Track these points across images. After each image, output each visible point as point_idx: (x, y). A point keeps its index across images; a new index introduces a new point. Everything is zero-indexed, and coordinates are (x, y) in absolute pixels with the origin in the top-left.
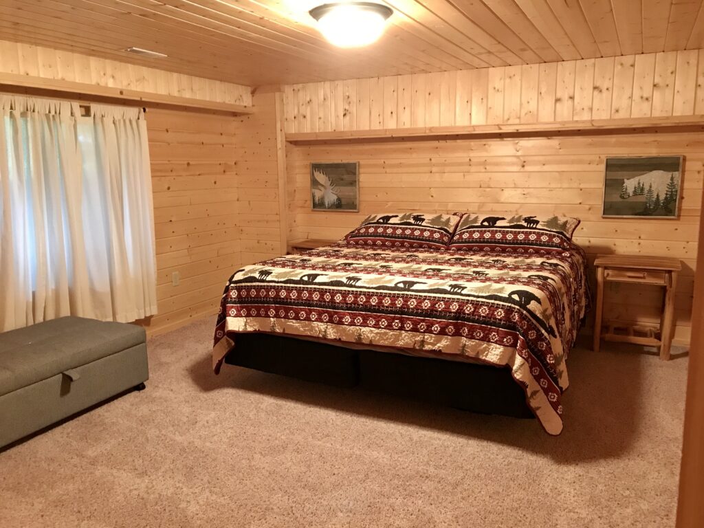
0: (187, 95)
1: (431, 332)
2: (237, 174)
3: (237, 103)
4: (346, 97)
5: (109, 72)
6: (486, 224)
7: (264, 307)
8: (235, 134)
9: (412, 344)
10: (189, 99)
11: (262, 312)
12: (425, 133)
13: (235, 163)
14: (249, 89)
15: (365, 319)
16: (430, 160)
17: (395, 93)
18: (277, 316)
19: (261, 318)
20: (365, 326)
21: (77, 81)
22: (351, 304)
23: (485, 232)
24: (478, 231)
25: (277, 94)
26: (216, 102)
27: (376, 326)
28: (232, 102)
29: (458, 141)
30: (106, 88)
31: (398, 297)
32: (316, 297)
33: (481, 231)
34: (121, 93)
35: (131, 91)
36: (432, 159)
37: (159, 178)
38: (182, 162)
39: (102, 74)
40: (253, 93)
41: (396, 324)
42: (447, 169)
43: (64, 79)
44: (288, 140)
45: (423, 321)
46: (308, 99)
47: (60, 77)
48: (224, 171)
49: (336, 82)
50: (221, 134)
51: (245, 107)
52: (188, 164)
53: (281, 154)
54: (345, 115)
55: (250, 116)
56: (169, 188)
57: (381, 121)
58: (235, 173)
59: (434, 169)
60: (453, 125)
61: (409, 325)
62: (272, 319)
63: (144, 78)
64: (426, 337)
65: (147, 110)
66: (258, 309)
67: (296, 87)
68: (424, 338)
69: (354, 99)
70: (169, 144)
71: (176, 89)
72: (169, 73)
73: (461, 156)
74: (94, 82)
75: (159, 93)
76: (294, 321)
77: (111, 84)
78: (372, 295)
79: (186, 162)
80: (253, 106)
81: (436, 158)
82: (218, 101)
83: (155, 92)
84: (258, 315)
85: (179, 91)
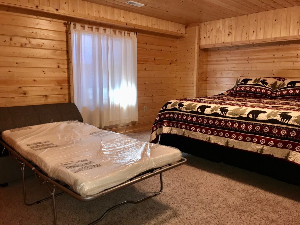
0: (156, 27)
1: (268, 145)
2: (176, 65)
3: (178, 32)
4: (230, 26)
5: (122, 15)
6: (290, 86)
7: (180, 123)
8: (177, 47)
9: (256, 150)
10: (156, 29)
11: (179, 125)
12: (272, 41)
13: (176, 60)
14: (185, 26)
15: (231, 134)
16: (274, 55)
17: (256, 22)
18: (186, 128)
19: (178, 128)
20: (230, 138)
21: (109, 18)
22: (223, 126)
23: (290, 90)
24: (285, 90)
25: (197, 27)
26: (168, 31)
27: (237, 139)
28: (176, 31)
29: (291, 45)
30: (120, 22)
31: (250, 125)
32: (205, 121)
33: (287, 90)
34: (127, 24)
35: (131, 24)
36: (275, 55)
37: (141, 64)
38: (152, 58)
39: (119, 16)
40: (186, 28)
41: (248, 139)
42: (283, 60)
43: (103, 18)
44: (200, 48)
45: (263, 138)
46: (211, 28)
47: (102, 16)
48: (171, 64)
49: (225, 19)
50: (170, 47)
51: (182, 34)
52: (155, 59)
53: (196, 55)
54: (229, 35)
55: (184, 39)
56: (145, 69)
57: (248, 36)
58: (175, 64)
59: (276, 60)
60: (288, 35)
61: (255, 140)
62: (183, 130)
63: (137, 18)
64: (264, 147)
65: (138, 33)
66: (177, 124)
67: (206, 23)
68: (263, 147)
69: (234, 26)
70: (147, 50)
71: (151, 24)
72: (148, 17)
73: (293, 53)
74: (115, 19)
75: (143, 25)
76: (194, 132)
77: (122, 20)
78: (235, 123)
79: (153, 58)
80: (186, 33)
81: (277, 55)
82: (169, 30)
83: (141, 25)
84: (177, 127)
85: (152, 25)
